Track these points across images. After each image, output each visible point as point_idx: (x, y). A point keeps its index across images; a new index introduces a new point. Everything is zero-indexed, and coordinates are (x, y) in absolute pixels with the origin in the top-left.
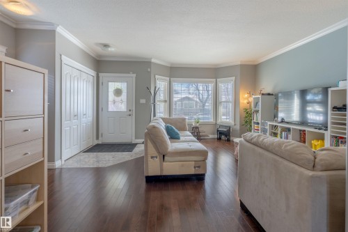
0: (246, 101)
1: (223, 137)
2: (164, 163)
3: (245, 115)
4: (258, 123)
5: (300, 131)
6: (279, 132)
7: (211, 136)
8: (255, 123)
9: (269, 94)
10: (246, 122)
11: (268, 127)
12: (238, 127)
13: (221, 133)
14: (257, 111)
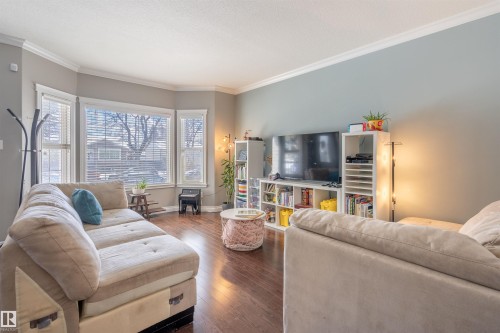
0: (223, 149)
1: (189, 208)
2: (84, 324)
3: (223, 169)
4: (244, 182)
5: (302, 189)
6: (276, 193)
7: (168, 209)
8: (239, 182)
9: (257, 139)
10: (226, 181)
11: (260, 188)
12: (212, 189)
13: (184, 202)
14: (243, 164)
